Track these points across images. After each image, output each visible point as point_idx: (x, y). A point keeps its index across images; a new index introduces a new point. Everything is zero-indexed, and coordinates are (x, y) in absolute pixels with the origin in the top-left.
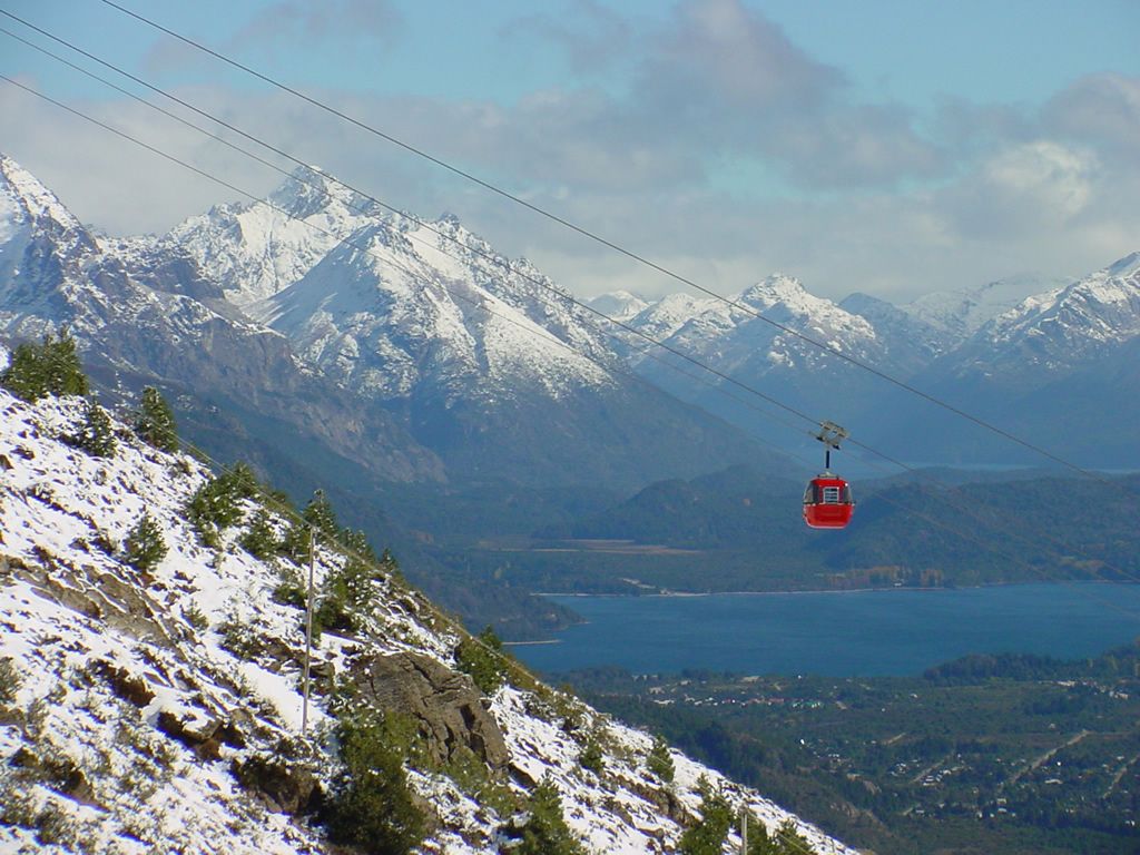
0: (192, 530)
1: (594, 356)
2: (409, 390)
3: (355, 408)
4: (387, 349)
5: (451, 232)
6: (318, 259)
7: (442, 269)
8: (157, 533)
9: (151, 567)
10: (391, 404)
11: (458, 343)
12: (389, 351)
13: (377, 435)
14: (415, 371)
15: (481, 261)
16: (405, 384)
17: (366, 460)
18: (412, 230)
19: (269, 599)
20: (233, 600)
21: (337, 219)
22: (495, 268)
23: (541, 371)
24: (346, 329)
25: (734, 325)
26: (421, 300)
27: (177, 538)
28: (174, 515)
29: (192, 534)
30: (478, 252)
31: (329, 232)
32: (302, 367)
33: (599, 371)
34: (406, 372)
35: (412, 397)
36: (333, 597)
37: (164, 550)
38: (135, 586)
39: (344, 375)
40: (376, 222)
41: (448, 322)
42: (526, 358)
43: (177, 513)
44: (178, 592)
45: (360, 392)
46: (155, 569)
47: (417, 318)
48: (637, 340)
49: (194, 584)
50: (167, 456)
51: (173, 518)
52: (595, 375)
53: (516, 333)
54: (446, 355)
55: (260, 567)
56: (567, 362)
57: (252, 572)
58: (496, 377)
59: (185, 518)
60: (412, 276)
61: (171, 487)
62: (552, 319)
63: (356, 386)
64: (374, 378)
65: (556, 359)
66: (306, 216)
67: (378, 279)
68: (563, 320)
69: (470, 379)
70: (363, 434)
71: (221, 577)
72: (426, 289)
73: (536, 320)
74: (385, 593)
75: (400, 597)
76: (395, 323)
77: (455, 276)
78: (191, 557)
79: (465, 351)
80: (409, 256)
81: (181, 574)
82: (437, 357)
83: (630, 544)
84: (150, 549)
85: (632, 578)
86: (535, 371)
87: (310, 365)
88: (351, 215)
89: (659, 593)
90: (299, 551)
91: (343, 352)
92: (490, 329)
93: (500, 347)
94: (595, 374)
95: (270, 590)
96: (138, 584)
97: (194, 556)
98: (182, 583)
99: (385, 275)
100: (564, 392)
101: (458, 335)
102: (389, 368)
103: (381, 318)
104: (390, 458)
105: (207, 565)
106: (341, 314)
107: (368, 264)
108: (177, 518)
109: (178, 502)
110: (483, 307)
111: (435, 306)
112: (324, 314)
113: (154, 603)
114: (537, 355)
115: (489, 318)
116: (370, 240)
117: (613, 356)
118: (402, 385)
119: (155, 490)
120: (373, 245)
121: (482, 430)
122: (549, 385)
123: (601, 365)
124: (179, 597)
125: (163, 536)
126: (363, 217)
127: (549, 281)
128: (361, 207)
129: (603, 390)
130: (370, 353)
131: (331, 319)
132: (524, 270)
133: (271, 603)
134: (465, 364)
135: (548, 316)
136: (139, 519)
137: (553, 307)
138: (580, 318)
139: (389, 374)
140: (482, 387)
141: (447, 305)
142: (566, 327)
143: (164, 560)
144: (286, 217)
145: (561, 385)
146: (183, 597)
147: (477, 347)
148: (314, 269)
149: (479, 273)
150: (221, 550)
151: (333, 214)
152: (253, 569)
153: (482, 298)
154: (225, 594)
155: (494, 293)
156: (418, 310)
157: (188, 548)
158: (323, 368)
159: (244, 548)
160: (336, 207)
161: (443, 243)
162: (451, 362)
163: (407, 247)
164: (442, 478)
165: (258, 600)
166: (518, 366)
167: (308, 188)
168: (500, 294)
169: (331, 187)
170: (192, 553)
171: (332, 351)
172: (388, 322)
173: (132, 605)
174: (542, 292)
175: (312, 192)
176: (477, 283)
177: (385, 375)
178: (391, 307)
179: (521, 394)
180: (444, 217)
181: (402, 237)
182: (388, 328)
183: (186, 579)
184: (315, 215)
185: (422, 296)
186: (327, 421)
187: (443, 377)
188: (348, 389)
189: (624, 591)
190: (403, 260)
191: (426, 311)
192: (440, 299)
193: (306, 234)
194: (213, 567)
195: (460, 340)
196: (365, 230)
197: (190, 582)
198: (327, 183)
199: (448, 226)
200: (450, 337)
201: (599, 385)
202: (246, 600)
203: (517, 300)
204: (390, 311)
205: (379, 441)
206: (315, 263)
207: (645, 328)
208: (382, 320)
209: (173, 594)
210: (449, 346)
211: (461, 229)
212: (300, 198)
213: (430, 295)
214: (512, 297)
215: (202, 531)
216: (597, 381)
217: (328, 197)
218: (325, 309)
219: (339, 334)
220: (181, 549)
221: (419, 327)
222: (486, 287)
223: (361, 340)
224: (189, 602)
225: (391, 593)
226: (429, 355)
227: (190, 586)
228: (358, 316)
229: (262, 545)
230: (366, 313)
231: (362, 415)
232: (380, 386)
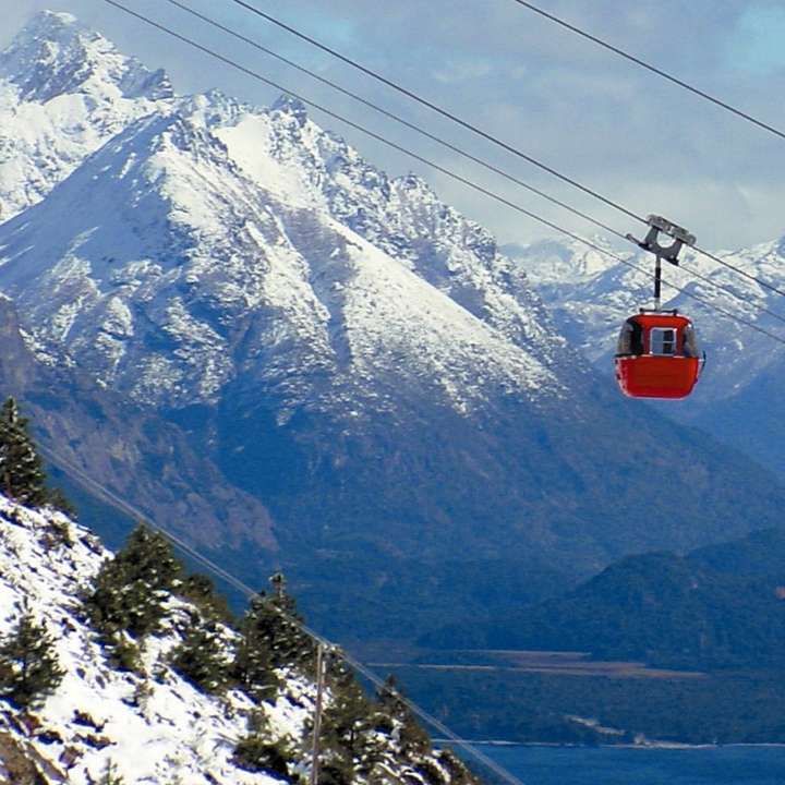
0: (96, 641)
1: (529, 341)
2: (216, 393)
3: (125, 420)
4: (181, 322)
5: (292, 129)
6: (68, 169)
7: (276, 191)
8: (45, 646)
9: (36, 703)
10: (183, 416)
11: (300, 315)
12: (183, 326)
13: (162, 466)
14: (227, 361)
15: (341, 179)
16: (210, 383)
17: (142, 508)
18: (227, 124)
19: (228, 761)
20: (173, 762)
21: (101, 102)
22: (363, 190)
23: (439, 366)
24: (113, 287)
25: (763, 295)
26: (239, 242)
27: (74, 654)
28: (65, 615)
29: (96, 648)
30: (338, 162)
31: (86, 124)
32: (38, 351)
33: (536, 367)
34: (211, 361)
35: (221, 404)
36: (335, 760)
37: (58, 675)
38: (15, 735)
39: (107, 365)
40: (167, 108)
41: (283, 280)
42: (415, 342)
43: (68, 611)
44: (80, 746)
45: (133, 394)
46: (40, 707)
47: (233, 271)
48: (600, 317)
49: (105, 733)
50: (32, 513)
51: (64, 621)
52: (529, 374)
53: (397, 301)
54: (279, 334)
55: (210, 708)
56: (483, 352)
57: (197, 715)
58: (363, 374)
59: (81, 620)
60: (225, 202)
61: (48, 567)
62: (459, 277)
63: (127, 384)
64: (159, 372)
65: (463, 345)
66: (48, 96)
67: (168, 205)
68: (477, 280)
69: (320, 376)
70: (137, 465)
71: (148, 722)
72: (249, 225)
73: (431, 279)
74: (393, 752)
75: (418, 760)
76: (196, 279)
77: (297, 203)
78: (97, 685)
79: (311, 329)
80: (221, 168)
81: (85, 715)
82: (264, 337)
83: (584, 659)
84: (36, 673)
85: (584, 715)
86: (429, 366)
87: (51, 347)
88: (124, 97)
89: (632, 742)
90: (257, 678)
91: (107, 326)
92: (354, 293)
93: (371, 323)
94: (529, 371)
95: (229, 745)
96: (20, 731)
97: (103, 686)
98: (86, 731)
99: (180, 199)
100: (476, 402)
101: (300, 301)
102: (185, 355)
103: (171, 272)
104: (182, 506)
105: (124, 701)
106: (105, 262)
107: (152, 179)
108: (72, 621)
109: (64, 592)
110: (344, 256)
111: (262, 252)
112: (76, 261)
113: (47, 764)
114: (432, 338)
115: (353, 273)
116: (156, 139)
117: (560, 343)
118: (204, 384)
119: (27, 572)
120: (160, 148)
121: (337, 462)
122: (451, 389)
123: (539, 358)
124: (81, 755)
125: (57, 650)
126: (145, 101)
127: (455, 213)
128: (143, 84)
129: (543, 399)
130: (151, 329)
131: (87, 270)
132: (414, 194)
133: (231, 767)
134: (312, 351)
135: (453, 273)
136: (16, 622)
137: (460, 258)
138: (506, 277)
139: (185, 366)
140: (339, 390)
141: (282, 251)
142: (482, 292)
143: (57, 690)
144: (15, 99)
145: (471, 389)
146: (87, 754)
147: (332, 323)
148: (61, 186)
149: (338, 199)
150: (143, 676)
151: (95, 95)
152: (198, 709)
153: (342, 241)
154: (159, 752)
155: (363, 233)
156: (234, 259)
157: (92, 672)
158: (73, 352)
159: (179, 673)
160: (100, 83)
161: (279, 147)
162: (288, 347)
163: (217, 152)
164: (269, 542)
165: (212, 763)
166: (399, 356)
167: (54, 48)
168: (372, 234)
169: (93, 51)
170: (99, 680)
171: (89, 323)
172: (184, 277)
173: (13, 767)
174: (443, 234)
175: (60, 57)
176: (333, 215)
177: (176, 366)
178: (189, 252)
179: (405, 402)
180: (280, 104)
181: (210, 135)
182: (184, 288)
183: (92, 724)
184: (65, 96)
185: (242, 235)
186: (78, 442)
187: (273, 373)
188: (114, 388)
189: (575, 738)
190: (211, 173)
191: (248, 261)
192: (272, 240)
193: (49, 128)
194: (135, 704)
195: (303, 310)
196: (148, 123)
197: (99, 729)
198: (84, 42)
199: (287, 118)
200: (287, 305)
201: (535, 390)
202: (193, 762)
203: (400, 245)
204: (187, 259)
205: (165, 477)
206: (62, 177)
207: (615, 297)
208: (174, 274)
209: (73, 751)
210: (287, 320)
211: (310, 123)
212: (40, 67)
213: (256, 233)
214: (392, 240)
215: (113, 643)
216: (532, 384)
217: (86, 67)
218: (79, 254)
219: (100, 295)
220: (81, 673)
221: (233, 286)
222: (350, 222)
223: (138, 308)
224: (103, 764)
225: (403, 753)
226: (251, 334)
227: (98, 736)
228: (133, 267)
229: (206, 669)
230: (146, 263)
231: (137, 433)
232: (168, 383)
